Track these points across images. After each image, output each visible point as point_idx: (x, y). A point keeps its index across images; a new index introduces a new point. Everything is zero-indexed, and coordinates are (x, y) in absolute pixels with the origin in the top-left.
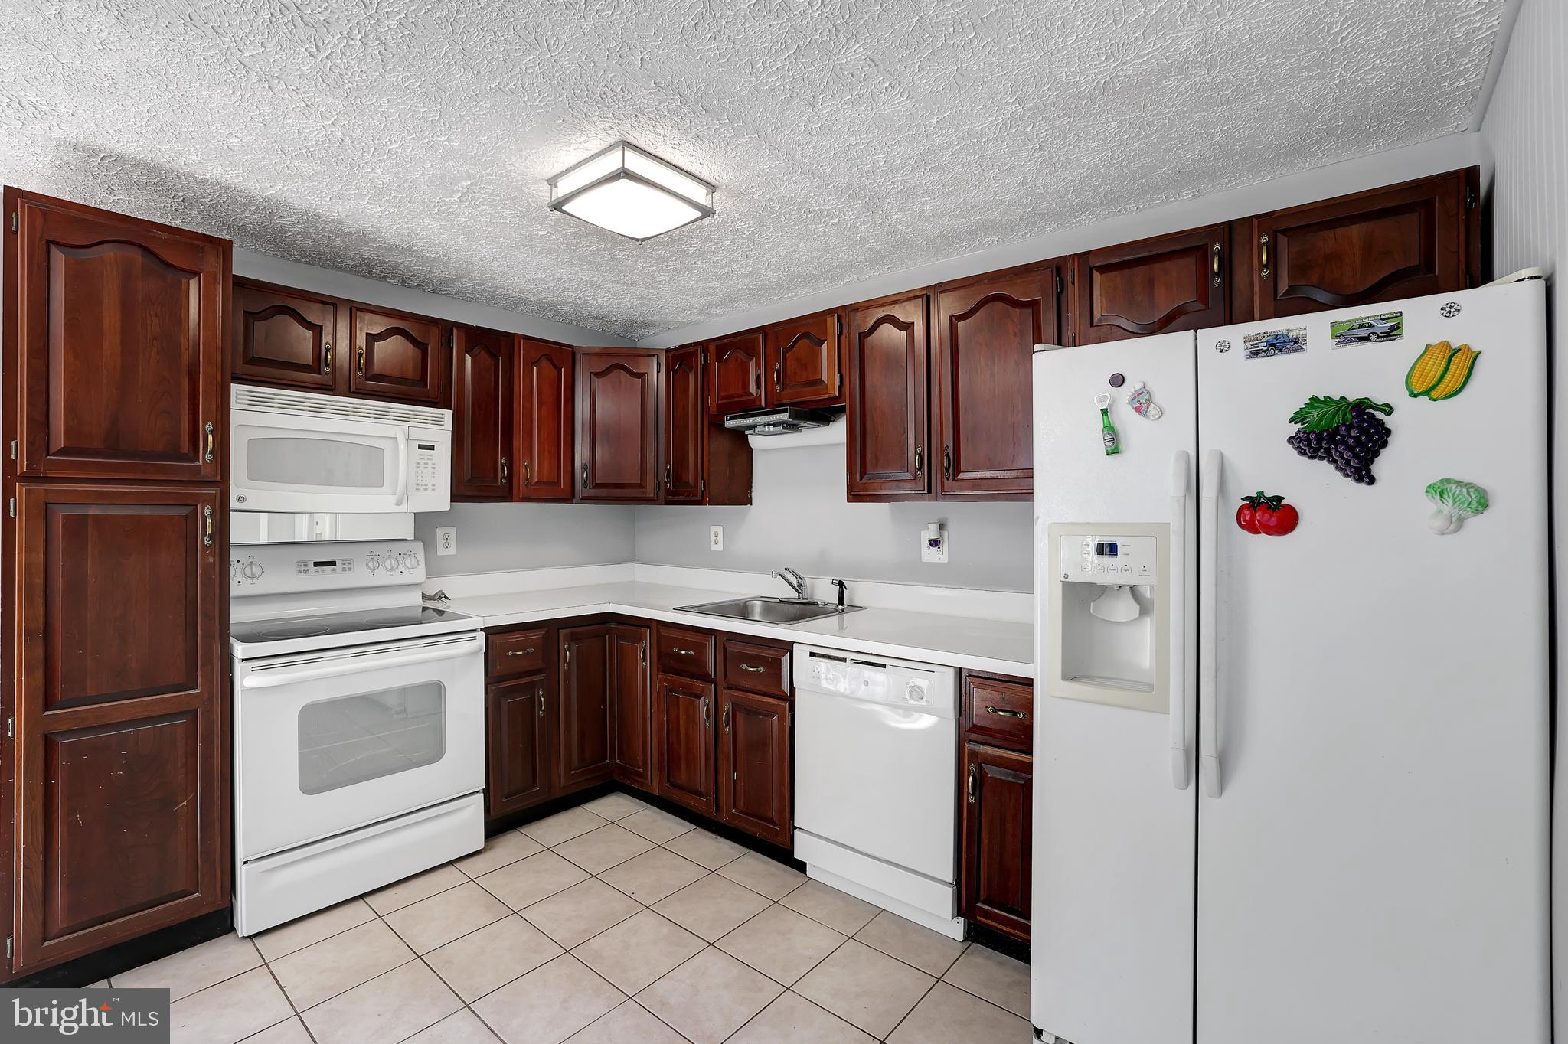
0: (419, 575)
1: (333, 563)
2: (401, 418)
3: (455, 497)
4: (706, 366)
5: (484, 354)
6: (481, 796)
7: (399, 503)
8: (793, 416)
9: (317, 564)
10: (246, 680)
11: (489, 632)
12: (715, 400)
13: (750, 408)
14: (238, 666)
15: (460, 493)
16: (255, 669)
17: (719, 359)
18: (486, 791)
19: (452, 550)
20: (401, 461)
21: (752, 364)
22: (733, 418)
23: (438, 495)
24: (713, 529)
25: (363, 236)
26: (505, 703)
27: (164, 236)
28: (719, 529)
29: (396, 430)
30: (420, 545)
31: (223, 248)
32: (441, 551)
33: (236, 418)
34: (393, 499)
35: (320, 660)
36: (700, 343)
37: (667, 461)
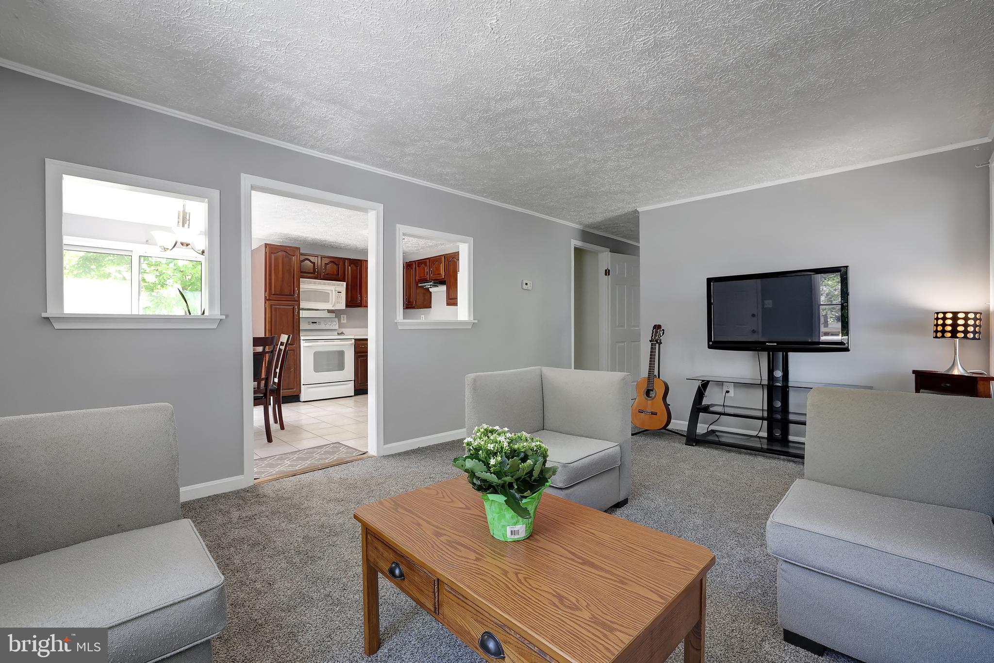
0: (337, 327)
1: (316, 323)
2: (333, 285)
3: (347, 306)
4: (415, 268)
5: (354, 266)
6: (353, 382)
7: (333, 307)
8: (434, 283)
9: (312, 323)
10: (303, 344)
11: (356, 340)
12: (417, 278)
13: (426, 281)
14: (302, 342)
15: (348, 305)
16: (306, 342)
17: (419, 266)
18: (354, 381)
19: (345, 321)
20: (333, 296)
21: (426, 268)
22: (421, 283)
23: (342, 306)
24: (422, 316)
25: (325, 241)
26: (359, 359)
27: (288, 248)
28: (423, 316)
29: (332, 288)
30: (337, 319)
31: (299, 249)
32: (342, 321)
33: (301, 286)
34: (332, 306)
35: (318, 342)
36: (414, 261)
37: (406, 296)
